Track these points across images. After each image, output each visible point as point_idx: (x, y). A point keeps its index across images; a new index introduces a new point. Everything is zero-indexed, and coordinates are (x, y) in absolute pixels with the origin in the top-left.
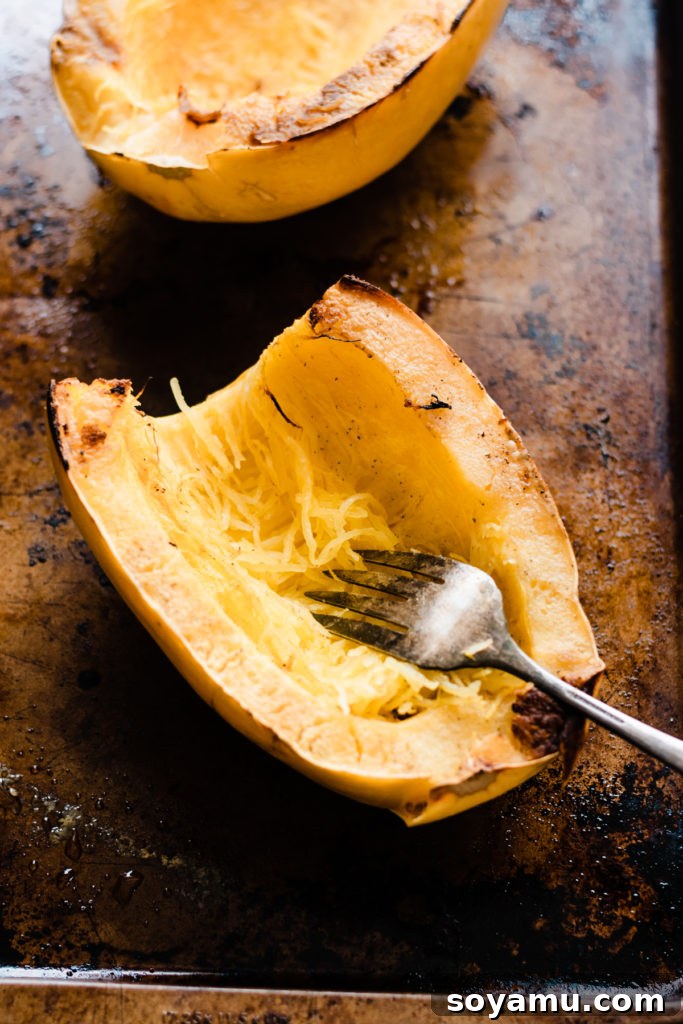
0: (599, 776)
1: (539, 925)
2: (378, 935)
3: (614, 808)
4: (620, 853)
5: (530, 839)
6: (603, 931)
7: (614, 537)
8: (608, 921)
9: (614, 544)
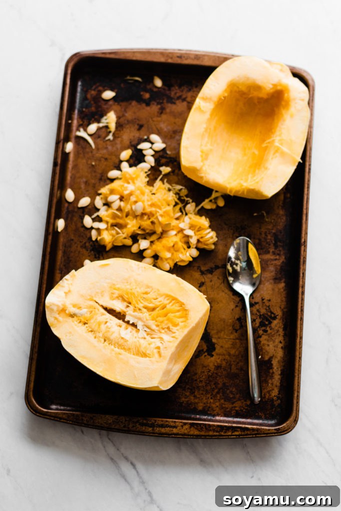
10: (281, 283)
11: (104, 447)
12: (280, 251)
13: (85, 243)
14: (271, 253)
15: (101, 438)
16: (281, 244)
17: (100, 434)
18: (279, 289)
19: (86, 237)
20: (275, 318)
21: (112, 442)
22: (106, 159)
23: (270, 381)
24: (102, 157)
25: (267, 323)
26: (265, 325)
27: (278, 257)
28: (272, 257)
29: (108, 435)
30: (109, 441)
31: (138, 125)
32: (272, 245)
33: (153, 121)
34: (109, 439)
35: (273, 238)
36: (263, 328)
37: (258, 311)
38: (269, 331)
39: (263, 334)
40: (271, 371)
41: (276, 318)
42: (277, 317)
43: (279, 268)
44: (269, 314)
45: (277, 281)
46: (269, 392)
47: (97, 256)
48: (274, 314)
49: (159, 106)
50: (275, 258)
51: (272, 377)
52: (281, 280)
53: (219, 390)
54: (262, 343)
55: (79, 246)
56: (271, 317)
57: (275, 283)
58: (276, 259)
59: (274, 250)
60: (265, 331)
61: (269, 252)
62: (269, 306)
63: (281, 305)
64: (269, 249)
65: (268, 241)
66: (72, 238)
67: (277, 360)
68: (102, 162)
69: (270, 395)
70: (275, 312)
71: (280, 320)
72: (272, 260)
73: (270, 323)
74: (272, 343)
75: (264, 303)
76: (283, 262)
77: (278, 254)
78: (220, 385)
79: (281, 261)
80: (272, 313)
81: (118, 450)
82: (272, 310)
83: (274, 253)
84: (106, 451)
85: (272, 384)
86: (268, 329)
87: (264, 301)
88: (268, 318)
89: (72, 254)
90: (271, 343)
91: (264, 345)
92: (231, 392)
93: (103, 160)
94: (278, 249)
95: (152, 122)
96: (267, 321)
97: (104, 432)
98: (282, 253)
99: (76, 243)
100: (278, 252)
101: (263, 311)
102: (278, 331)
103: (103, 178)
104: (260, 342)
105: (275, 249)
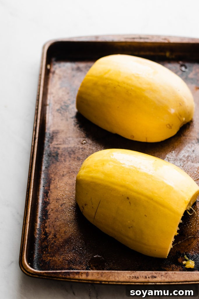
10: (53, 130)
14: (61, 149)
16: (53, 154)
18: (54, 126)
20: (58, 110)
25: (64, 107)
32: (60, 154)
35: (59, 158)
37: (70, 114)
38: (62, 103)
39: (67, 101)
42: (56, 111)
43: (55, 140)
44: (62, 112)
45: (56, 131)
48: (58, 112)
50: (58, 146)
59: (59, 151)
60: (65, 103)
61: (63, 149)
62: (62, 116)
64: (62, 151)
67: (56, 87)
70: (58, 114)
71: (54, 109)
72: (60, 144)
73: (61, 107)
74: (60, 96)
79: (53, 144)
80: (60, 113)
83: (58, 149)
87: (65, 119)
88: (63, 110)
91: (66, 95)
94: (55, 151)
98: (52, 149)
100: (55, 149)
105: (57, 151)
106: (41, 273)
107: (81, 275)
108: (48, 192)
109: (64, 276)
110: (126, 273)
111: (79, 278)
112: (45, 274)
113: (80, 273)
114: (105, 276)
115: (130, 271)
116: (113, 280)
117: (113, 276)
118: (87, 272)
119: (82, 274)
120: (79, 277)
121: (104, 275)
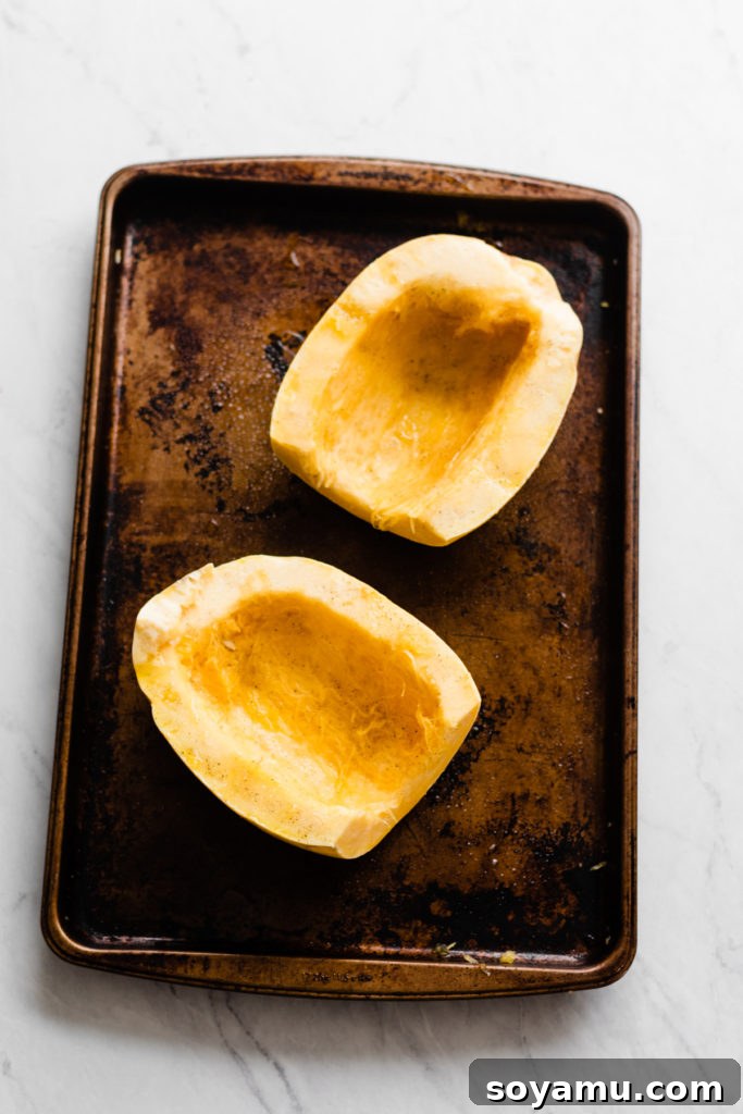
0: (548, 829)
1: (510, 917)
2: (420, 923)
3: (555, 848)
4: (558, 875)
5: (507, 867)
6: (546, 922)
7: (564, 678)
8: (549, 916)
9: (563, 682)
10: (127, 484)
11: (219, 1025)
12: (129, 552)
13: (550, 560)
14: (149, 548)
15: (212, 1005)
16: (127, 567)
17: (210, 997)
18: (132, 470)
19: (548, 573)
20: (142, 412)
21: (236, 1015)
22: (520, 750)
23: (154, 287)
24: (529, 754)
25: (159, 402)
26: (162, 396)
27: (135, 539)
28: (144, 538)
29: (228, 1001)
30: (228, 1012)
31: (453, 836)
32: (147, 564)
33: (418, 846)
34: (231, 1009)
35: (144, 580)
36: (166, 392)
37: (177, 426)
38: (154, 385)
39: (168, 379)
40: (151, 307)
41: (139, 411)
42: (137, 414)
43: (132, 516)
44: (154, 420)
45: (137, 488)
46: (156, 267)
47: (521, 534)
48: (144, 420)
49: (407, 883)
50: (138, 538)
51: (150, 297)
52: (129, 490)
53: (255, 271)
54: (170, 362)
55: (563, 552)
56: (150, 413)
57: (142, 484)
58: (138, 534)
59: (143, 555)
60: (162, 385)
61: (153, 549)
62: (155, 435)
63: (130, 438)
64: (152, 555)
65: (154, 575)
66: (578, 569)
67: (139, 328)
68: (527, 743)
69: (154, 262)
70: (142, 424)
71: (132, 409)
72: (146, 532)
73: (153, 402)
74: (150, 363)
75: (165, 443)
76: (123, 529)
77: (131, 544)
78: (253, 280)
79: (127, 531)
80: (149, 423)
81: (248, 1033)
82: (147, 427)
83: (143, 547)
84: (222, 1035)
85: (149, 283)
86: (157, 390)
87: (164, 446)
88: (156, 412)
89: (575, 533)
90: (151, 361)
91: (165, 358)
92: (231, 266)
93: (527, 748)
94: (134, 556)
95: (422, 844)
96: (160, 405)
97: (220, 994)
98: (125, 546)
99: (570, 558)
100: (133, 549)
101: (167, 425)
102: (136, 386)
103: (524, 706)
104: (173, 364)
105: (139, 557)
106: (94, 955)
107: (192, 967)
108: (114, 691)
109: (149, 968)
110: (298, 965)
111: (185, 975)
112: (104, 961)
113: (189, 960)
114: (249, 971)
115: (308, 960)
116: (268, 982)
117: (268, 973)
118: (207, 958)
119: (194, 961)
120: (186, 971)
121: (246, 968)
